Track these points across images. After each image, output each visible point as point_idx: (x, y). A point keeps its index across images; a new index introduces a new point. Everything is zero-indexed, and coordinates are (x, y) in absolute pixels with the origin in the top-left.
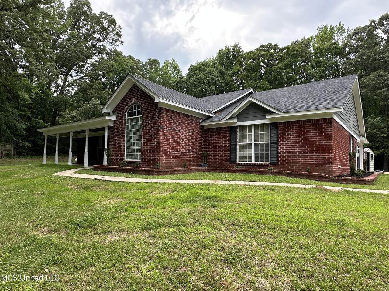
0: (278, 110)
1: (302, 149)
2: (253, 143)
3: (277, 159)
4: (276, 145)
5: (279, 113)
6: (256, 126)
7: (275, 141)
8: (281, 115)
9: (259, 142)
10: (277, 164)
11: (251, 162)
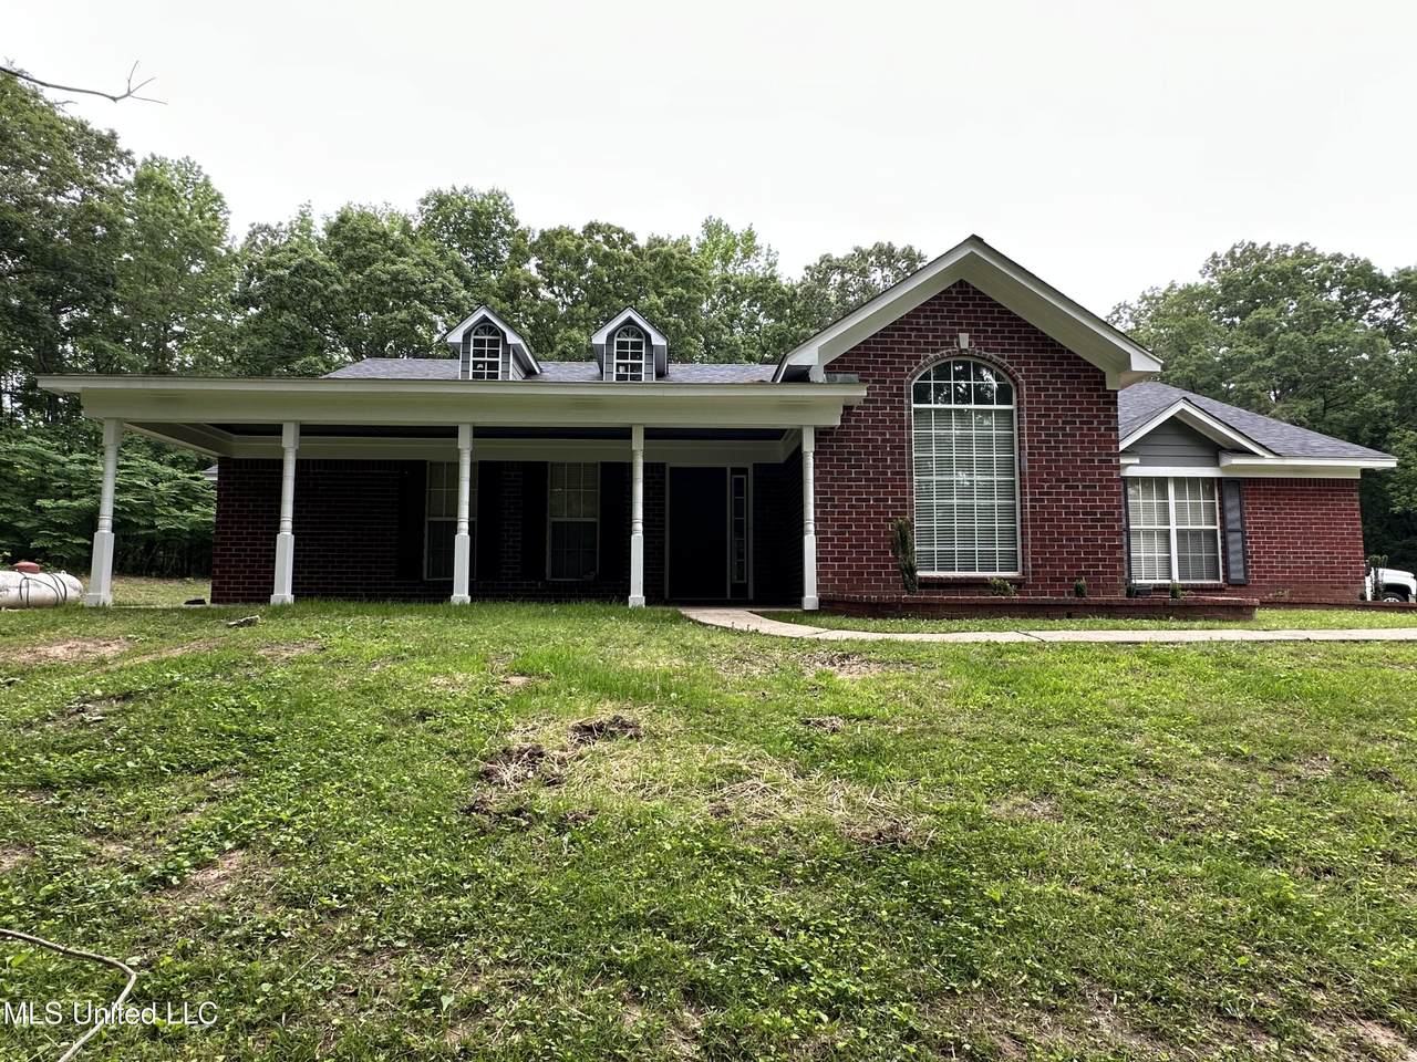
0: (1264, 447)
1: (1301, 548)
2: (1173, 527)
3: (1246, 572)
4: (1239, 535)
5: (1267, 456)
6: (1179, 481)
7: (1237, 526)
8: (1270, 460)
9: (1189, 527)
10: (1245, 585)
11: (1168, 582)
